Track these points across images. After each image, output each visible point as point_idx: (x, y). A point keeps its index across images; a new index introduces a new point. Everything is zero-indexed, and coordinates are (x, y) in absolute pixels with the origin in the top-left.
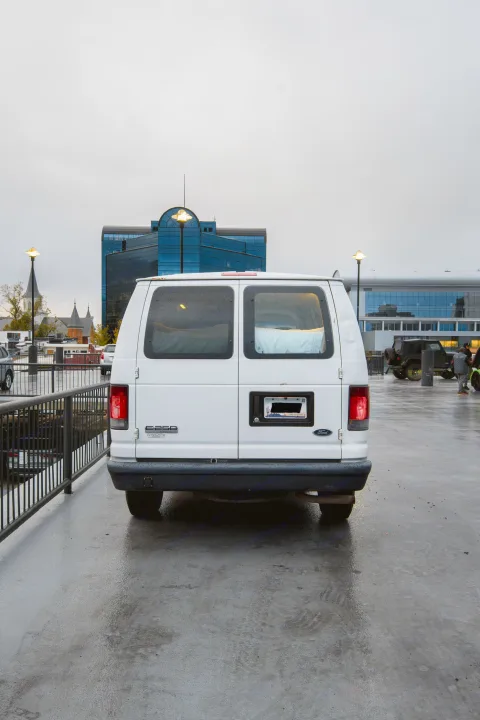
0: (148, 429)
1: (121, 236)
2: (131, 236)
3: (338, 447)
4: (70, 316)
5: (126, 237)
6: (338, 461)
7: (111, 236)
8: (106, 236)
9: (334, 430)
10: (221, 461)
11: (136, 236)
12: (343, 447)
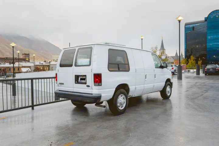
0: (60, 83)
1: (192, 25)
2: (196, 25)
3: (91, 90)
4: (175, 55)
5: (194, 25)
6: (92, 94)
7: (188, 26)
8: (186, 26)
9: (90, 85)
10: (70, 92)
11: (198, 24)
12: (93, 90)
